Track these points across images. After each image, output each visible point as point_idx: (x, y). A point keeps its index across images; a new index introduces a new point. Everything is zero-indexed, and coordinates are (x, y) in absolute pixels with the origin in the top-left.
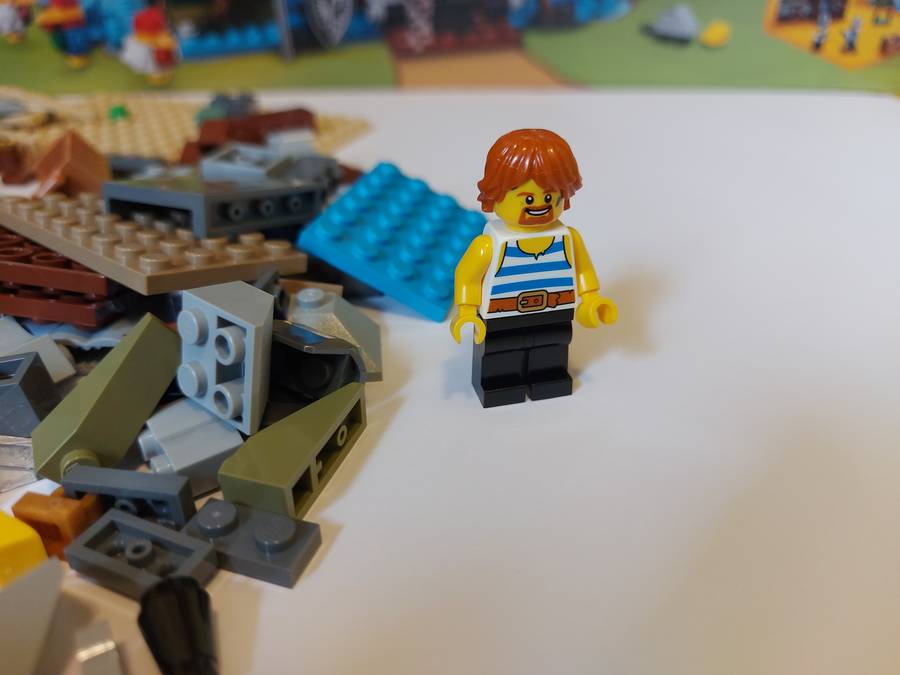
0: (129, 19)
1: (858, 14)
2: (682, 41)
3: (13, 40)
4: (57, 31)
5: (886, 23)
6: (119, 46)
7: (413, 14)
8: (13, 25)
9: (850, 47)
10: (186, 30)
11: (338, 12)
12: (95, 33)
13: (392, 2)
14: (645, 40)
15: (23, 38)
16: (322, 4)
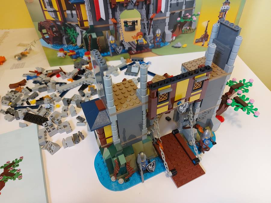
0: (84, 53)
2: (179, 47)
3: (63, 57)
4: (71, 56)
6: (82, 57)
7: (133, 48)
8: (63, 55)
11: (120, 49)
12: (78, 56)
13: (129, 47)
14: (173, 48)
15: (65, 57)
16: (117, 48)
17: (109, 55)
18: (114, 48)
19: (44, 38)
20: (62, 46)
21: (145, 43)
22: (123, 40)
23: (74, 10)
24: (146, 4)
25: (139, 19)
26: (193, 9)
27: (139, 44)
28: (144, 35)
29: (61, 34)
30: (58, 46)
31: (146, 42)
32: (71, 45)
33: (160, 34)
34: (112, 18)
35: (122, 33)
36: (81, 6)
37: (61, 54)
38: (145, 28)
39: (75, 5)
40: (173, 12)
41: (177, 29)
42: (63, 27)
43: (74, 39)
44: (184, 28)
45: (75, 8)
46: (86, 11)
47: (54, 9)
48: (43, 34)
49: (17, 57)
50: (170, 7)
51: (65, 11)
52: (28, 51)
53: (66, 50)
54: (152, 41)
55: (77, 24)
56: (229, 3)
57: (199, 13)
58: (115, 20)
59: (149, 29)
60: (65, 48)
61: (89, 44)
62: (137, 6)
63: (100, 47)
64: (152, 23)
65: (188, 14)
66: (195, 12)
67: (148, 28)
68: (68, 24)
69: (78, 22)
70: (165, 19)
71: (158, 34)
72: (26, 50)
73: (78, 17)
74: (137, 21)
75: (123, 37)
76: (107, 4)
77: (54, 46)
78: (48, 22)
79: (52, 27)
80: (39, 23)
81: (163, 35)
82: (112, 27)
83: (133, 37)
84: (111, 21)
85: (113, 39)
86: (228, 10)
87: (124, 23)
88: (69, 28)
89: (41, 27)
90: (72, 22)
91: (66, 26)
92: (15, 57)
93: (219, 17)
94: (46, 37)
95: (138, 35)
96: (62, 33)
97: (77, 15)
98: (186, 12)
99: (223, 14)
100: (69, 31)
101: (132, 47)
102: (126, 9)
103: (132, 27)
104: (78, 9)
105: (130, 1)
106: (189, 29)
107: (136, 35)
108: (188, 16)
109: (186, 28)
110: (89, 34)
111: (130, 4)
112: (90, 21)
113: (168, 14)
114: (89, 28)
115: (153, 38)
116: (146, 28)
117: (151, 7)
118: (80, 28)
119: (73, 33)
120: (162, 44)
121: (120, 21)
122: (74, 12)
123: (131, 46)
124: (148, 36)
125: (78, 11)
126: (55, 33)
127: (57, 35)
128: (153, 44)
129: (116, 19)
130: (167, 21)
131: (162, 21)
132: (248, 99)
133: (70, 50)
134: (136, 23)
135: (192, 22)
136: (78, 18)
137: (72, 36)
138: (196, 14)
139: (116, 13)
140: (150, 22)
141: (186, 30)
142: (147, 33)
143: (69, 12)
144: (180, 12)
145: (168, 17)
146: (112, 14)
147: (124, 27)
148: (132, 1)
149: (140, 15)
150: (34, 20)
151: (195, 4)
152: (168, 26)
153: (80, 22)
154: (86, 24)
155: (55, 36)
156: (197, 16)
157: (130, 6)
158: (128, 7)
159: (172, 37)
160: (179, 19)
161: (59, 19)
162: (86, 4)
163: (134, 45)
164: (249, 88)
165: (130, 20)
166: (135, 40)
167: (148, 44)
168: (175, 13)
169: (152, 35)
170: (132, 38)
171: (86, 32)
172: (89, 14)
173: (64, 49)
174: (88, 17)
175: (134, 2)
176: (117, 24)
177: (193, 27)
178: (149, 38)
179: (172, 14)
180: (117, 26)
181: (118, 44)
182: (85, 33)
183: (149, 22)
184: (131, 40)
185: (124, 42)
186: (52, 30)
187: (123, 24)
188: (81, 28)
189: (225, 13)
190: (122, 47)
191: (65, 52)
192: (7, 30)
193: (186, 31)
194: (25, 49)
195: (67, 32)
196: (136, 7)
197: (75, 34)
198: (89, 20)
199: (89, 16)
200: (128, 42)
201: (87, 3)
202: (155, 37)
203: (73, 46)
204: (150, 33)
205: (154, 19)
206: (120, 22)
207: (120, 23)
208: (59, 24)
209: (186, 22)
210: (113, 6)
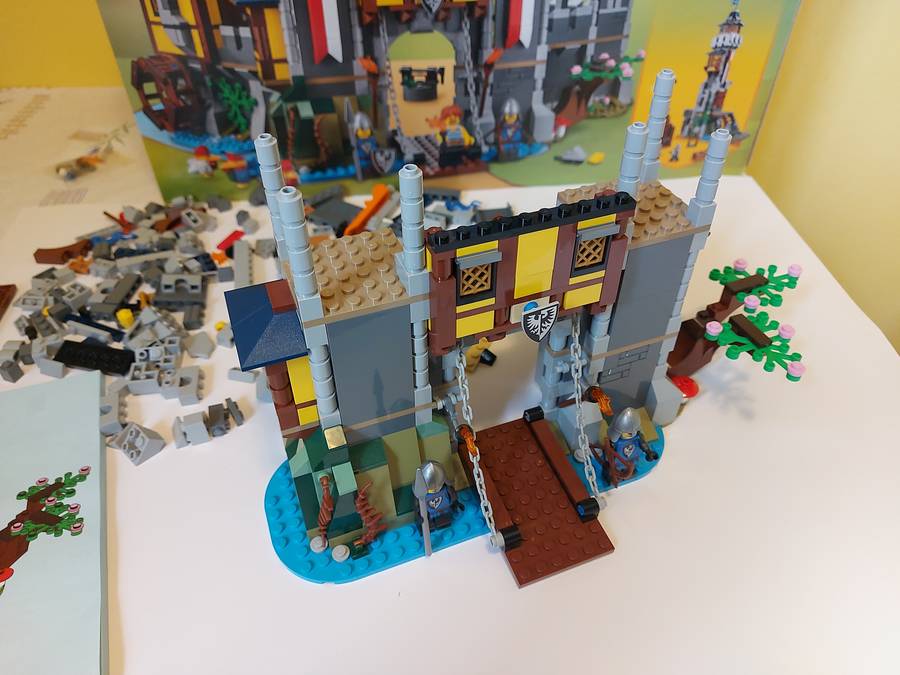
1: (677, 142)
2: (578, 163)
3: (206, 176)
4: (231, 172)
5: (695, 145)
7: (428, 157)
8: (207, 169)
9: (675, 158)
10: (303, 170)
11: (387, 159)
12: (252, 172)
13: (417, 152)
14: (557, 163)
15: (212, 175)
16: (378, 155)
17: (354, 177)
18: (367, 152)
19: (147, 111)
20: (205, 139)
21: (467, 143)
22: (399, 128)
23: (245, 24)
24: (471, 15)
25: (449, 64)
26: (624, 41)
27: (449, 145)
28: (466, 116)
29: (201, 102)
30: (190, 139)
31: (473, 141)
32: (233, 137)
33: (515, 117)
34: (365, 57)
35: (395, 106)
36: (269, 14)
37: (197, 165)
38: (467, 93)
39: (249, 11)
40: (559, 45)
41: (573, 101)
42: (207, 79)
43: (241, 119)
44: (594, 101)
45: (248, 20)
46: (283, 30)
47: (182, 21)
48: (146, 98)
49: (63, 172)
50: (550, 29)
51: (217, 27)
52: (100, 155)
53: (215, 154)
54: (491, 138)
55: (253, 68)
56: (740, 25)
57: (643, 53)
58: (372, 64)
59: (480, 98)
60: (212, 146)
61: (290, 136)
62: (443, 20)
63: (323, 150)
64: (491, 79)
65: (605, 56)
66: (628, 48)
67: (477, 93)
68: (225, 68)
69: (256, 65)
70: (532, 69)
71: (511, 114)
72: (96, 151)
73: (256, 49)
74: (442, 71)
75: (398, 121)
76: (349, 10)
77: (178, 137)
78: (163, 61)
79: (174, 76)
80: (133, 62)
81: (527, 119)
82: (362, 86)
83: (431, 123)
84: (360, 66)
85: (367, 124)
86: (736, 48)
87: (400, 76)
88: (230, 82)
89: (140, 76)
90: (239, 62)
91: (216, 74)
92: (58, 170)
93: (706, 68)
94: (155, 108)
95: (445, 114)
96: (204, 96)
97: (254, 41)
98: (600, 48)
99: (720, 60)
100: (227, 92)
101: (426, 153)
102: (409, 29)
103: (425, 87)
104: (259, 24)
105: (420, 6)
106: (611, 103)
107: (439, 115)
108: (605, 60)
109: (601, 102)
110: (290, 106)
111: (420, 15)
112: (294, 61)
113: (542, 52)
114: (289, 85)
115: (493, 127)
116: (472, 95)
117: (489, 27)
118: (262, 84)
119: (240, 98)
120: (523, 149)
121: (389, 67)
122: (245, 32)
123: (422, 150)
124: (477, 122)
125: (256, 30)
126: (183, 97)
127: (189, 103)
128: (493, 148)
129: (375, 60)
130: (540, 73)
131: (523, 75)
132: (775, 325)
133: (227, 151)
134: (439, 77)
135: (620, 84)
136: (257, 51)
137: (235, 108)
138: (633, 57)
139: (376, 41)
140: (484, 75)
141: (600, 106)
142: (475, 112)
143: (227, 31)
144: (579, 46)
145: (542, 62)
146: (364, 42)
147: (401, 88)
148: (426, 5)
149: (454, 52)
150: (119, 51)
151: (630, 25)
152: (542, 92)
153: (263, 64)
154: (283, 73)
155: (182, 104)
156: (635, 64)
157: (422, 20)
158: (416, 25)
159: (556, 128)
160: (577, 70)
161: (195, 52)
162: (282, 7)
163: (432, 148)
164: (786, 292)
165: (421, 64)
166: (435, 132)
167: (476, 146)
168: (563, 49)
169: (489, 118)
170: (427, 125)
171: (281, 98)
172: (291, 41)
173: (210, 149)
174: (288, 49)
175: (434, 9)
176: (381, 78)
177: (623, 99)
178: (482, 126)
179: (555, 54)
180: (379, 83)
181: (383, 141)
182: (278, 100)
183: (480, 73)
184: (423, 130)
185: (402, 135)
186: (175, 84)
187: (397, 78)
188: (264, 83)
189: (727, 58)
190: (393, 153)
191: (213, 157)
192: (43, 91)
193: (602, 111)
194: (93, 148)
195: (219, 94)
196: (441, 24)
197: (244, 102)
198: (290, 59)
199: (291, 45)
200: (412, 137)
201: (285, 6)
202: (500, 125)
203: (237, 141)
204: (485, 112)
205: (498, 66)
206: (389, 72)
207: (390, 75)
208: (197, 66)
209: (598, 82)
210: (368, 19)
